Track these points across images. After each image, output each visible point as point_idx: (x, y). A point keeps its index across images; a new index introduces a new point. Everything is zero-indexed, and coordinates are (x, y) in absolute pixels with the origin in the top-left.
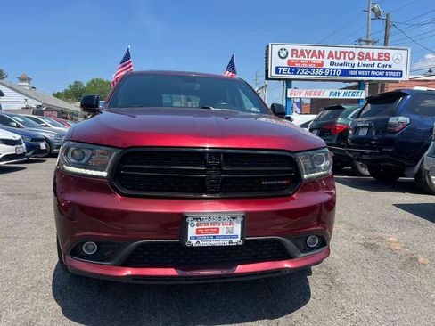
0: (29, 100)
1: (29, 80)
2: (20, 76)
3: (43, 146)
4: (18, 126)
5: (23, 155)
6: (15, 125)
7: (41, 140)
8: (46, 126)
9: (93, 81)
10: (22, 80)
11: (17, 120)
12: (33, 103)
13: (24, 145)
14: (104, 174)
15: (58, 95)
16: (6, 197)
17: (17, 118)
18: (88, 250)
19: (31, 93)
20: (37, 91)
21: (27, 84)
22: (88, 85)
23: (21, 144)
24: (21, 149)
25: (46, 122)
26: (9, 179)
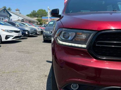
0: (19, 17)
1: (19, 10)
2: (16, 9)
3: (27, 33)
4: (18, 26)
5: (21, 36)
6: (17, 25)
7: (26, 31)
8: (27, 26)
9: (39, 10)
10: (17, 10)
11: (17, 24)
12: (21, 18)
13: (21, 33)
14: (84, 46)
15: (28, 15)
16: (18, 53)
17: (17, 23)
18: (73, 88)
19: (20, 15)
20: (21, 14)
21: (18, 12)
22: (38, 11)
23: (20, 32)
24: (20, 34)
25: (26, 24)
26: (17, 45)
